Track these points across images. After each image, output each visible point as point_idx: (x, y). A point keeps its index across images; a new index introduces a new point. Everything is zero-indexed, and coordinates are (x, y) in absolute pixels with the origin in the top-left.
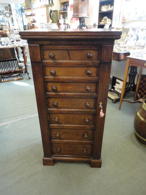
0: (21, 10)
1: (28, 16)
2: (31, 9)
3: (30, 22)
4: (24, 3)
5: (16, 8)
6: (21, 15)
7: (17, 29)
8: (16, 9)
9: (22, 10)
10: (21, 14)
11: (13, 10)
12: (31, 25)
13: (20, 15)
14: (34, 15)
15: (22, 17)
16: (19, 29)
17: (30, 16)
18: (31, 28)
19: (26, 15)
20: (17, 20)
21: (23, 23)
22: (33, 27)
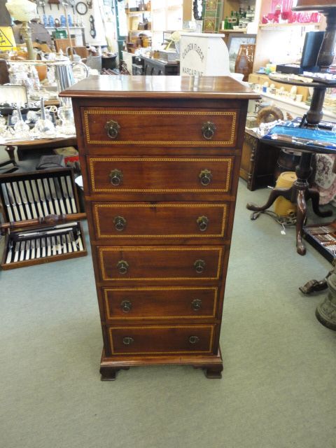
1: (132, 10)
3: (135, 28)
6: (114, 10)
7: (103, 47)
10: (114, 6)
12: (138, 35)
13: (113, 8)
14: (146, 9)
15: (117, 14)
16: (107, 46)
17: (138, 9)
18: (137, 45)
19: (126, 9)
20: (103, 22)
21: (118, 30)
22: (142, 42)
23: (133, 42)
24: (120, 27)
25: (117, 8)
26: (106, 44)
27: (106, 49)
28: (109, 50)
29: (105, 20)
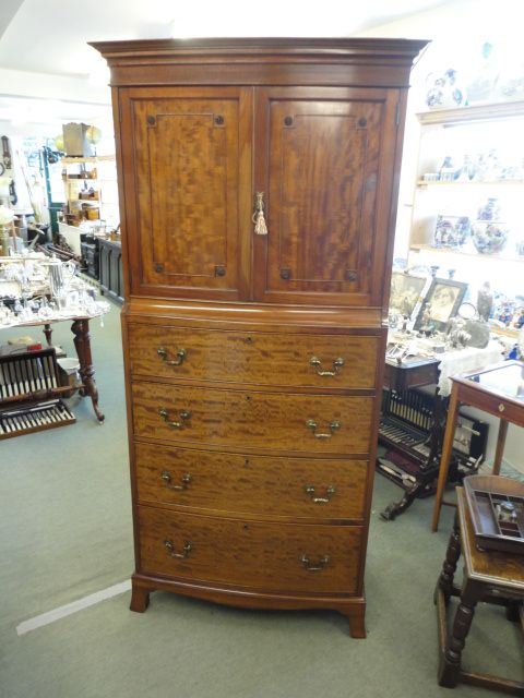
0: (45, 154)
1: (71, 176)
2: (81, 156)
3: (75, 197)
4: (58, 137)
5: (26, 148)
6: (44, 172)
7: (27, 216)
8: (26, 153)
9: (50, 156)
10: (43, 167)
11: (17, 152)
12: (80, 205)
13: (41, 169)
14: (90, 177)
15: (48, 177)
16: (34, 215)
17: (79, 177)
18: (81, 218)
19: (64, 175)
20: (28, 185)
21: (50, 196)
22: (86, 214)
23: (74, 212)
24: (52, 192)
25: (47, 169)
26: (32, 212)
27: (32, 219)
28: (37, 220)
29: (31, 182)
